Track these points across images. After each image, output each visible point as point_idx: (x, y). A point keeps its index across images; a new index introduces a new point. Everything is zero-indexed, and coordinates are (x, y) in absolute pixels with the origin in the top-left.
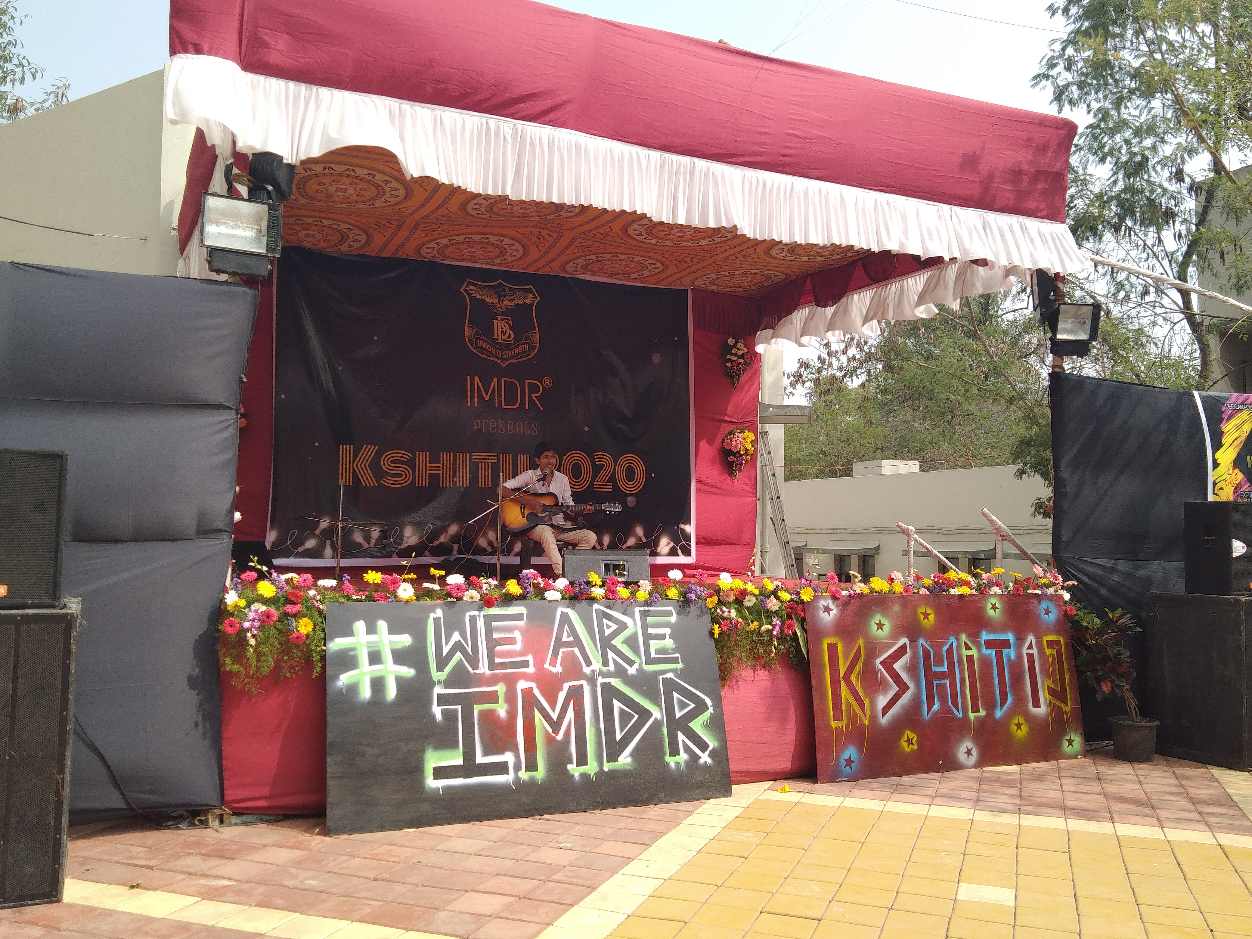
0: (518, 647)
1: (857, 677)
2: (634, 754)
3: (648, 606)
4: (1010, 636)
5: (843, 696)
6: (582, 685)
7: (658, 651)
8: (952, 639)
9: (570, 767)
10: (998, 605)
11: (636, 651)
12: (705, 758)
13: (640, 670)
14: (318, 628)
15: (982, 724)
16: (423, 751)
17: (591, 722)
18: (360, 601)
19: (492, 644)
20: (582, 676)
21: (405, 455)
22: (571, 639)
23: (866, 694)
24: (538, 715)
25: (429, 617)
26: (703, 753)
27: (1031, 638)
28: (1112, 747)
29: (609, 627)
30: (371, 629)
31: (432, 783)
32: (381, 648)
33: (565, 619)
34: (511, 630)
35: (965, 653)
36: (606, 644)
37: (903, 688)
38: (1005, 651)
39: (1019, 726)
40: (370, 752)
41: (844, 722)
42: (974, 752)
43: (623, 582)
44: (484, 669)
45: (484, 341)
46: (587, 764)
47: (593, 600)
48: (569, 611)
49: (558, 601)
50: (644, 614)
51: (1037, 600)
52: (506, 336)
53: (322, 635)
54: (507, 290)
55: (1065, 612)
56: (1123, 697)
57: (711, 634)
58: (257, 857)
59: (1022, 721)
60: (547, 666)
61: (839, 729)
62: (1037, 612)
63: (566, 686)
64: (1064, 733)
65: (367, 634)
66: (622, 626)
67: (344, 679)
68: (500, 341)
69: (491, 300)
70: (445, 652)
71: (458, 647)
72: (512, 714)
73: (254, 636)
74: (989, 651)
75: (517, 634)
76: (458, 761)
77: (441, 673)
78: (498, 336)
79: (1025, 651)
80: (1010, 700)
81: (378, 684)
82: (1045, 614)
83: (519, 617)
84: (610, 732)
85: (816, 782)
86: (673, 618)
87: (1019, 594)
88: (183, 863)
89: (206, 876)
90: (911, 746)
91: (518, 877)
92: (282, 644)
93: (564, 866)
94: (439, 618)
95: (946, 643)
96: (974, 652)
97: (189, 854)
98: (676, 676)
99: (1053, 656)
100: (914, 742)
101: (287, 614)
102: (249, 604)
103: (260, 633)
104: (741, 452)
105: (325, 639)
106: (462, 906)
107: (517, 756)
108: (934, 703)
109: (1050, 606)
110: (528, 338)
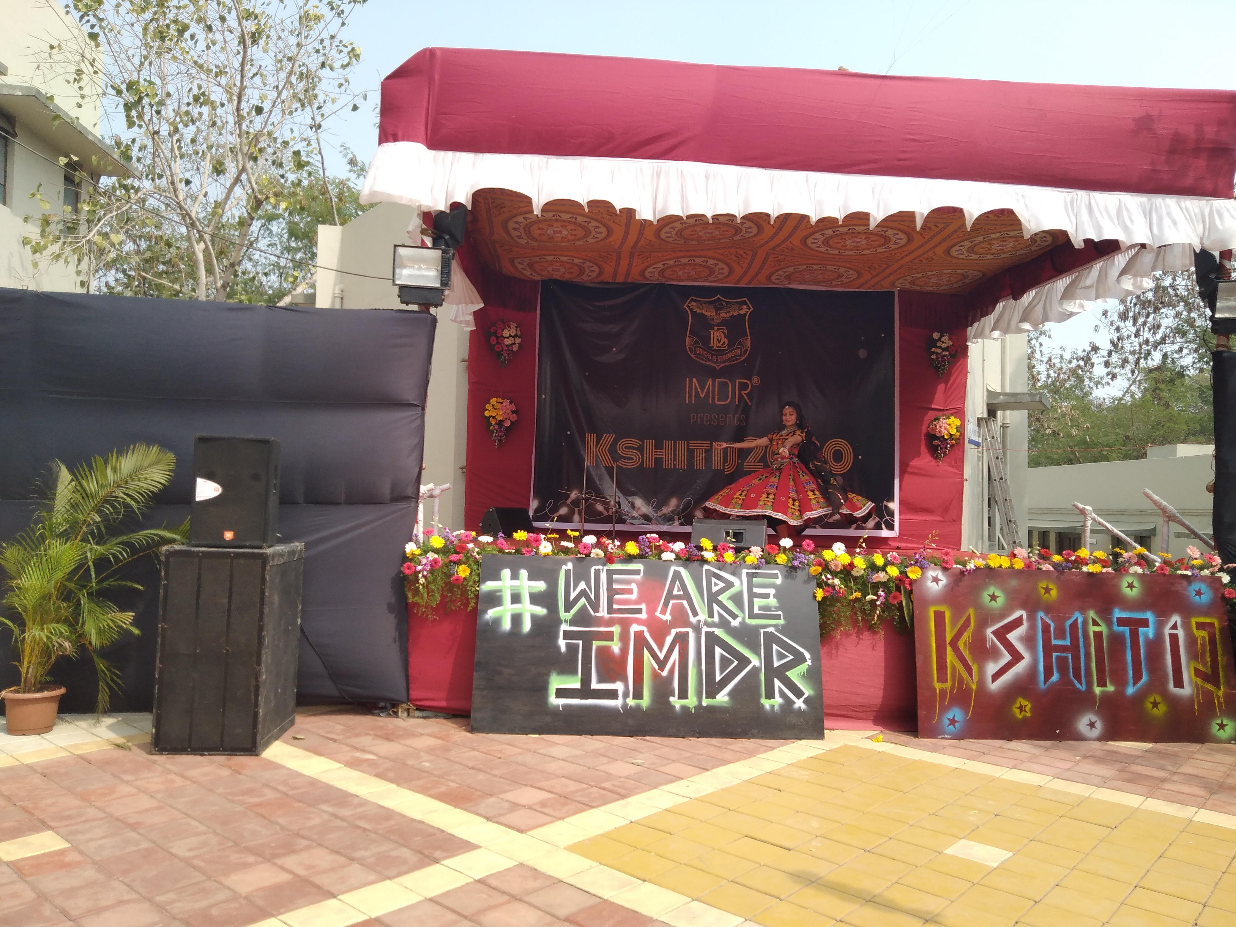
0: (634, 596)
1: (965, 644)
2: (731, 694)
3: (756, 569)
4: (1149, 616)
5: (948, 661)
6: (688, 632)
7: (761, 608)
8: (1077, 614)
9: (672, 699)
10: (1135, 584)
11: (740, 606)
12: (799, 704)
13: (743, 623)
14: (474, 573)
15: (1109, 699)
16: (548, 675)
17: (694, 664)
18: (510, 553)
19: (611, 592)
20: (688, 624)
21: (636, 443)
22: (681, 593)
23: (974, 660)
24: (646, 654)
25: (561, 568)
26: (798, 699)
27: (1175, 618)
29: (716, 584)
30: (515, 576)
31: (554, 700)
32: (521, 591)
33: (677, 576)
34: (629, 582)
35: (1092, 629)
36: (713, 599)
37: (1017, 657)
38: (1141, 630)
39: (1155, 704)
40: (507, 671)
41: (949, 684)
42: (1099, 725)
43: (732, 548)
44: (603, 612)
45: (701, 348)
46: (687, 698)
47: (705, 561)
48: (682, 570)
49: (672, 561)
50: (751, 576)
51: (1187, 581)
52: (721, 343)
53: (477, 579)
54: (724, 303)
55: (1223, 595)
57: (815, 597)
58: (409, 742)
59: (1158, 699)
60: (658, 614)
61: (943, 692)
62: (1185, 592)
63: (674, 632)
64: (1214, 716)
65: (511, 579)
66: (730, 585)
67: (491, 613)
68: (715, 348)
69: (709, 312)
70: (572, 598)
71: (583, 593)
72: (624, 651)
73: (424, 576)
74: (1121, 629)
75: (634, 587)
76: (577, 685)
77: (567, 614)
78: (714, 344)
79: (1167, 631)
80: (1145, 678)
81: (517, 619)
82: (1196, 595)
83: (637, 572)
84: (710, 673)
85: (916, 736)
86: (779, 581)
87: (1164, 574)
88: (358, 739)
89: (363, 750)
90: (1023, 713)
91: (575, 781)
92: (446, 584)
93: (620, 777)
94: (569, 570)
95: (1069, 618)
96: (1102, 628)
97: (367, 734)
98: (778, 630)
99: (1203, 638)
100: (1027, 709)
101: (451, 561)
102: (425, 552)
103: (430, 575)
104: (946, 437)
105: (479, 581)
106: (510, 796)
107: (626, 686)
108: (1052, 675)
109: (1203, 587)
110: (740, 344)
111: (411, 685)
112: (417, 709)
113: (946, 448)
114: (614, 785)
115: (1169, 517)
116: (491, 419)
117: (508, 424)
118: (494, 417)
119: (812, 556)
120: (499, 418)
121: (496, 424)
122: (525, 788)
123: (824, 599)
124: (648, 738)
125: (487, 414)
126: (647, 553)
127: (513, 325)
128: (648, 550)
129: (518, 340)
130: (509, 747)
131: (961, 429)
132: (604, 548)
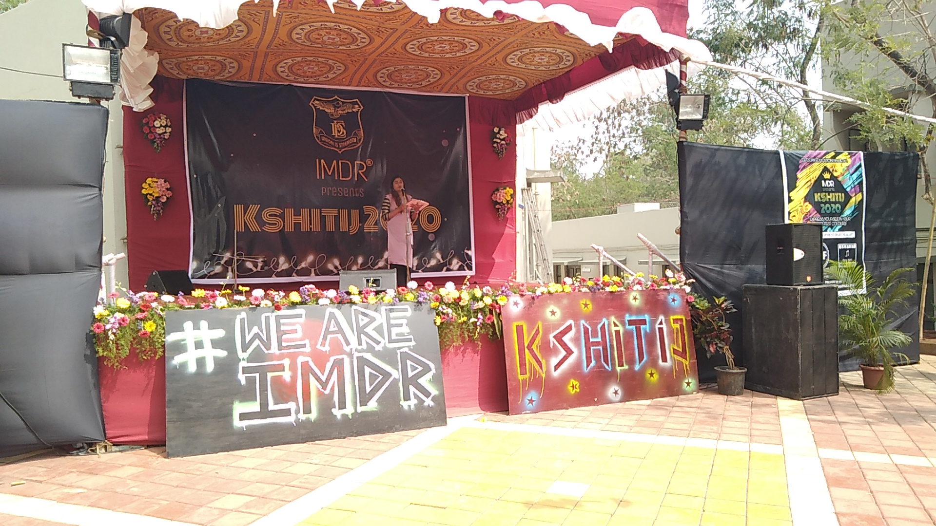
0: (299, 335)
1: (537, 346)
2: (379, 401)
3: (392, 305)
4: (647, 317)
5: (527, 359)
6: (343, 358)
7: (397, 335)
8: (605, 320)
9: (333, 410)
10: (638, 297)
11: (381, 334)
12: (428, 402)
13: (384, 348)
14: (159, 327)
15: (624, 374)
16: (232, 403)
17: (349, 382)
18: (190, 308)
19: (280, 333)
20: (343, 352)
21: (278, 211)
22: (336, 329)
23: (543, 357)
24: (312, 379)
25: (236, 318)
26: (428, 398)
27: (662, 318)
28: (717, 387)
29: (363, 320)
30: (196, 327)
31: (238, 423)
32: (203, 339)
33: (332, 316)
34: (294, 324)
35: (614, 329)
36: (361, 331)
37: (569, 352)
38: (642, 327)
39: (652, 375)
40: (195, 405)
41: (528, 375)
42: (620, 392)
43: (374, 291)
44: (274, 349)
45: (325, 137)
46: (346, 408)
47: (353, 303)
48: (335, 311)
49: (327, 305)
50: (388, 311)
51: (666, 293)
52: (341, 133)
53: (163, 332)
54: (340, 103)
55: (687, 300)
56: (724, 354)
57: (435, 323)
58: (112, 473)
59: (654, 371)
60: (319, 347)
61: (524, 381)
62: (666, 300)
63: (332, 359)
64: (684, 377)
65: (193, 330)
66: (373, 320)
67: (177, 360)
68: (336, 137)
69: (330, 110)
70: (247, 340)
71: (257, 336)
72: (294, 378)
73: (114, 334)
74: (631, 327)
75: (299, 328)
76: (257, 409)
77: (245, 353)
78: (335, 133)
79: (657, 326)
80: (645, 359)
81: (201, 362)
82: (672, 301)
83: (300, 316)
84: (362, 387)
85: (508, 414)
86: (409, 313)
87: (654, 290)
88: (63, 478)
89: (71, 486)
90: (575, 389)
91: (269, 484)
92: (134, 339)
93: (304, 475)
94: (244, 319)
95: (600, 323)
96: (620, 328)
97: (71, 472)
98: (410, 350)
99: (677, 329)
100: (577, 387)
101: (137, 319)
102: (113, 313)
103: (119, 332)
104: (504, 202)
105: (164, 333)
106: (218, 504)
107: (298, 405)
108: (591, 362)
109: (677, 297)
110: (355, 134)
111: (106, 426)
112: (114, 445)
113: (504, 210)
114: (301, 482)
115: (652, 251)
116: (148, 196)
117: (164, 199)
118: (151, 195)
119: (431, 293)
120: (156, 195)
121: (153, 200)
122: (228, 496)
123: (442, 323)
124: (317, 442)
125: (144, 192)
126: (307, 300)
127: (163, 117)
128: (307, 298)
129: (169, 130)
130: (205, 465)
131: (513, 196)
132: (272, 300)
